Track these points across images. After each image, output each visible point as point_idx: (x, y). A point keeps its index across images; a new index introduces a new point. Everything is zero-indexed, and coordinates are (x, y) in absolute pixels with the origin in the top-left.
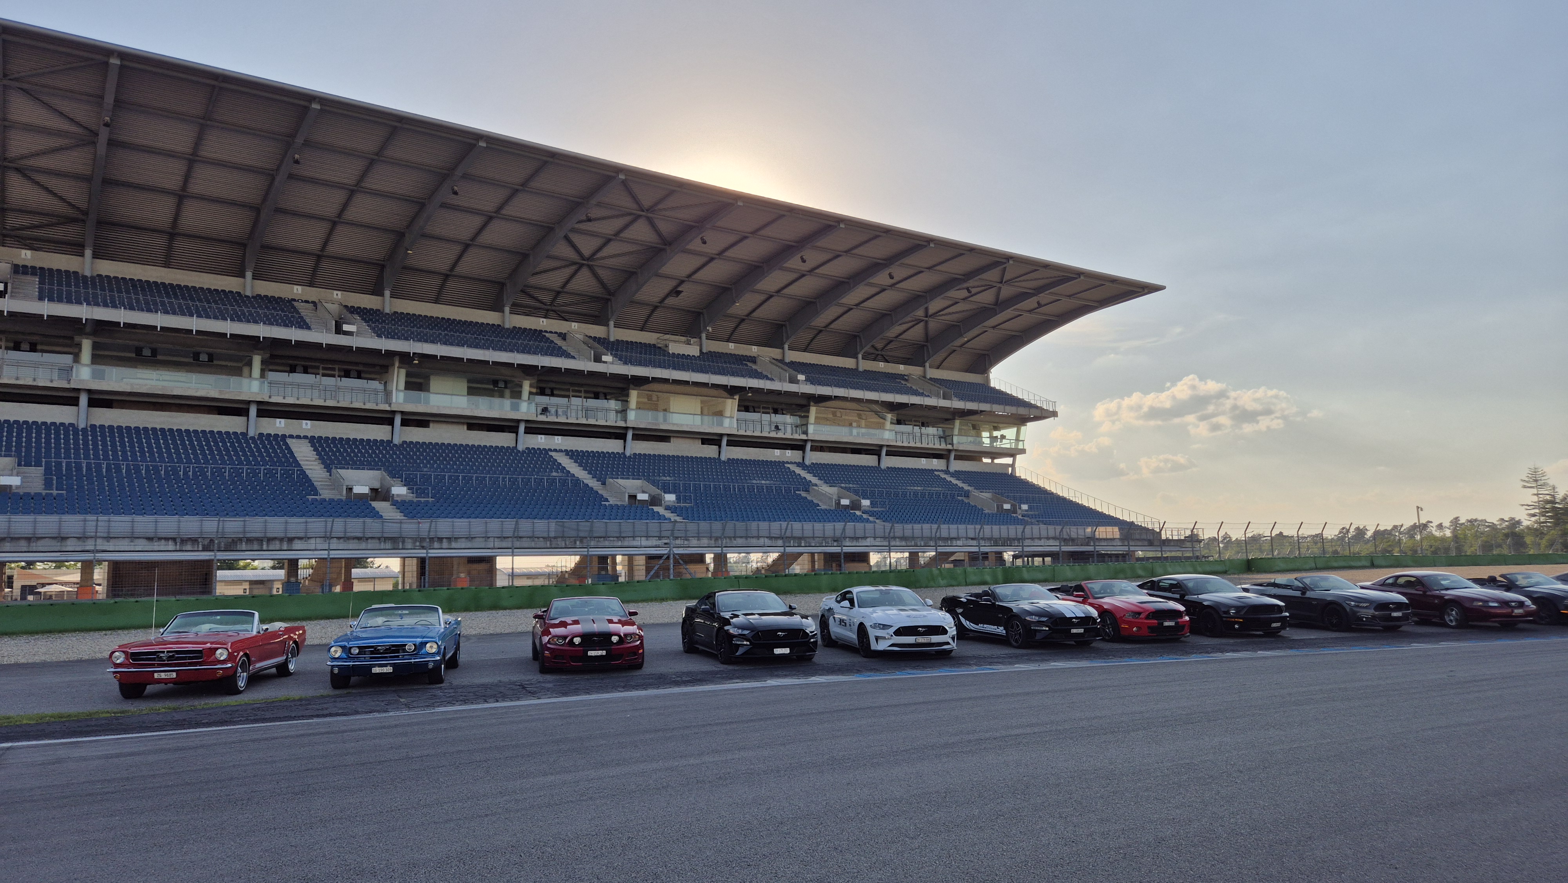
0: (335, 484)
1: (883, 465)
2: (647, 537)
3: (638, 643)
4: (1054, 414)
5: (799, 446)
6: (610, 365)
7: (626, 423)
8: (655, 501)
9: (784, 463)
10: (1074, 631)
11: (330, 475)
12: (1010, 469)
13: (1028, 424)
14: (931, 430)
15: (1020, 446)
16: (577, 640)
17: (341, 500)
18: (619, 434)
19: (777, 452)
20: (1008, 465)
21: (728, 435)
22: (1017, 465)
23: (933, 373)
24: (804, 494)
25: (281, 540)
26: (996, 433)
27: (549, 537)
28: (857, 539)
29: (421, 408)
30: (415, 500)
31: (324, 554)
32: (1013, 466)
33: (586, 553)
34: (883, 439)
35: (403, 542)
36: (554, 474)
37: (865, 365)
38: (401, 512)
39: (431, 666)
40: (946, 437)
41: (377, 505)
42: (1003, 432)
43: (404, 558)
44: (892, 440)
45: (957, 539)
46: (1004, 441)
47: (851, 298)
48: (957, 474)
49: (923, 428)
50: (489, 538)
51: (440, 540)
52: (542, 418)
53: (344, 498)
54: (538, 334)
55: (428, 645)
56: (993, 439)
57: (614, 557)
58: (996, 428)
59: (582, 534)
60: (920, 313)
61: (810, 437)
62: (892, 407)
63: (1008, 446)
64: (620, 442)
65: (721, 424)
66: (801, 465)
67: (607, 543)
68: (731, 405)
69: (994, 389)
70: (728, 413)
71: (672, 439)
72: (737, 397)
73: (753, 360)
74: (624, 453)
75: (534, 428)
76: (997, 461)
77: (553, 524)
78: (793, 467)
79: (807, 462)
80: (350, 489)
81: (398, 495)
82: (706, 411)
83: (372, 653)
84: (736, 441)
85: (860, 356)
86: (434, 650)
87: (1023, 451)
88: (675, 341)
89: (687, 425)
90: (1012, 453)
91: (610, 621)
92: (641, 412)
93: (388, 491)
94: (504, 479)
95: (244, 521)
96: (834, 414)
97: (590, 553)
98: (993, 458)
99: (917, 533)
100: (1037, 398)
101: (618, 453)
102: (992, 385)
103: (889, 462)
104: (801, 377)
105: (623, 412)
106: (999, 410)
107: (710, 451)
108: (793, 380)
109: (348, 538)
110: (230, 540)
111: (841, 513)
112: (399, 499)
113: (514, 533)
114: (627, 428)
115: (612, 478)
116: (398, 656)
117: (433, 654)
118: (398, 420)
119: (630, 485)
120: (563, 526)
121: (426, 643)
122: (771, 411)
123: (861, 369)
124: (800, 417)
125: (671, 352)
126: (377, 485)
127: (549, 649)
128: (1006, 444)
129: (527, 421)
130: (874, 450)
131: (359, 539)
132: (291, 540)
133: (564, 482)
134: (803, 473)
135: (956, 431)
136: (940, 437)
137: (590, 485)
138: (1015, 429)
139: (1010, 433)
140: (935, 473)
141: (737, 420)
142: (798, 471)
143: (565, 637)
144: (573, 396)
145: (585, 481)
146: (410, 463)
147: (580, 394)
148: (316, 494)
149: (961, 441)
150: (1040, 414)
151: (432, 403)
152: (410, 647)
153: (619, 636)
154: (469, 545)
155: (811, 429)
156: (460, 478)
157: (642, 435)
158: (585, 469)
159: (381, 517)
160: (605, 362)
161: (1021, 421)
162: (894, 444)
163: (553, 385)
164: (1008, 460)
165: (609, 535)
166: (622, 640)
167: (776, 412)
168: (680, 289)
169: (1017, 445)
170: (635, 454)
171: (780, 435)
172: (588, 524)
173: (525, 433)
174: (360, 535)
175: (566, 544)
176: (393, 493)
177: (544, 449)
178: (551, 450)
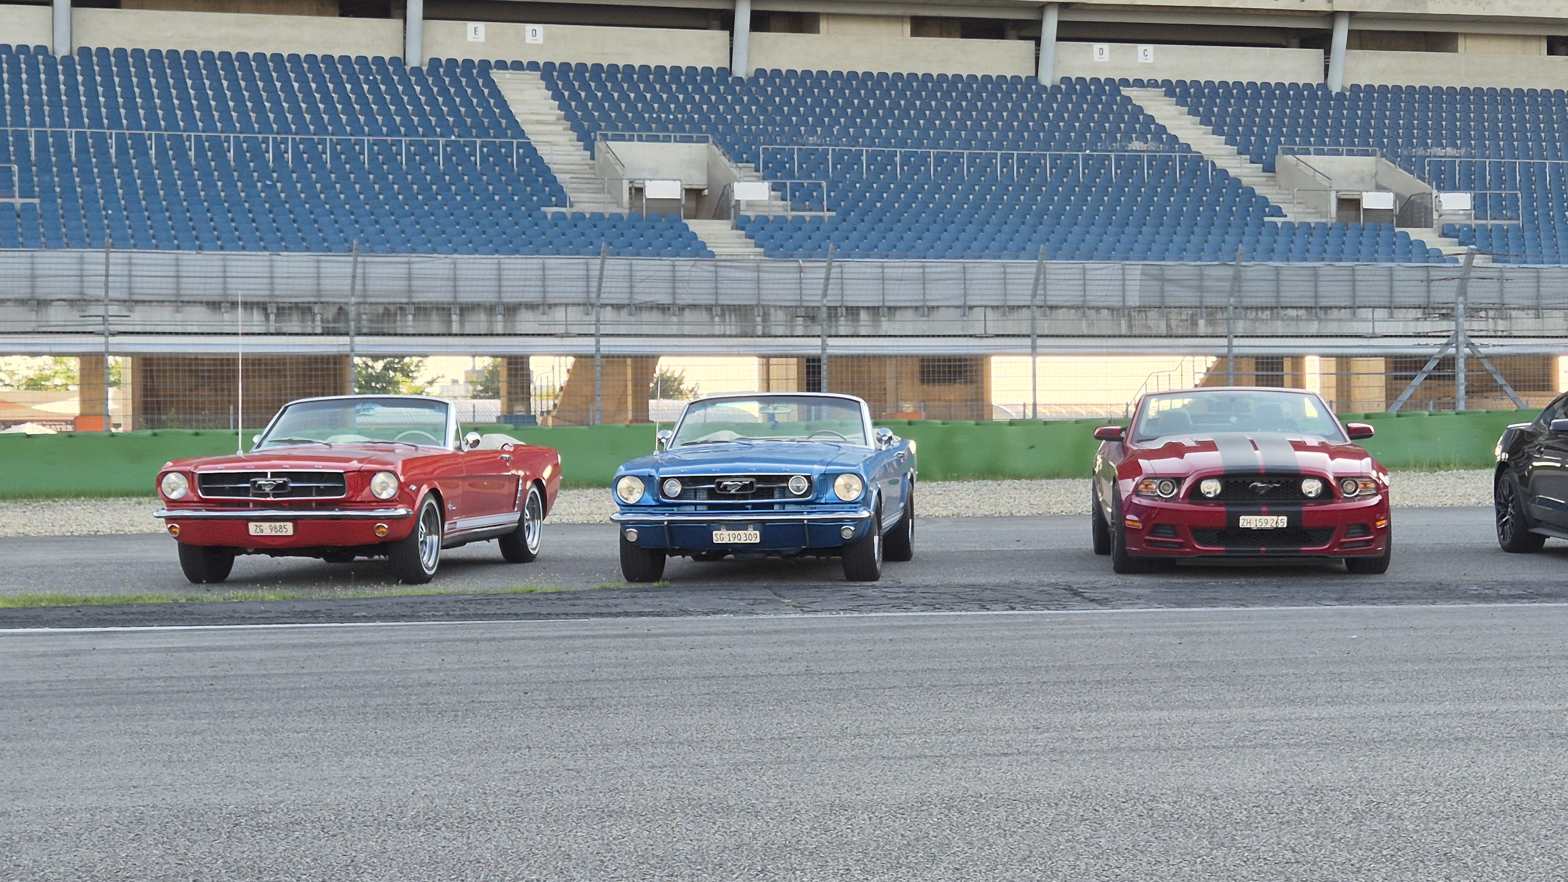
0: (604, 178)
2: (1391, 307)
8: (1413, 212)
11: (593, 158)
17: (620, 217)
18: (1311, 33)
25: (490, 309)
27: (1124, 307)
30: (791, 214)
31: (587, 345)
33: (1225, 351)
35: (766, 317)
36: (1136, 145)
38: (756, 246)
41: (701, 228)
43: (767, 357)
50: (971, 308)
51: (853, 312)
53: (625, 211)
57: (1297, 360)
59: (1211, 300)
64: (1315, 55)
67: (1280, 327)
74: (1324, 86)
75: (1080, 25)
80: (638, 191)
81: (750, 204)
93: (726, 193)
94: (1005, 159)
95: (409, 263)
97: (1236, 351)
101: (1308, 86)
109: (640, 308)
110: (381, 310)
112: (751, 214)
113: (1034, 295)
114: (1333, 15)
115: (1293, 152)
118: (743, 16)
119: (1342, 169)
126: (699, 181)
129: (1063, 6)
131: (663, 308)
132: (511, 310)
133: (1162, 166)
137: (1232, 172)
145: (1220, 164)
146: (774, 123)
148: (562, 201)
154: (923, 327)
156: (898, 159)
158: (1218, 131)
159: (712, 254)
165: (1284, 301)
170: (1355, 88)
172: (1229, 272)
173: (1059, 39)
174: (665, 299)
175: (1168, 326)
176: (737, 197)
177: (1110, 81)
178: (1125, 82)
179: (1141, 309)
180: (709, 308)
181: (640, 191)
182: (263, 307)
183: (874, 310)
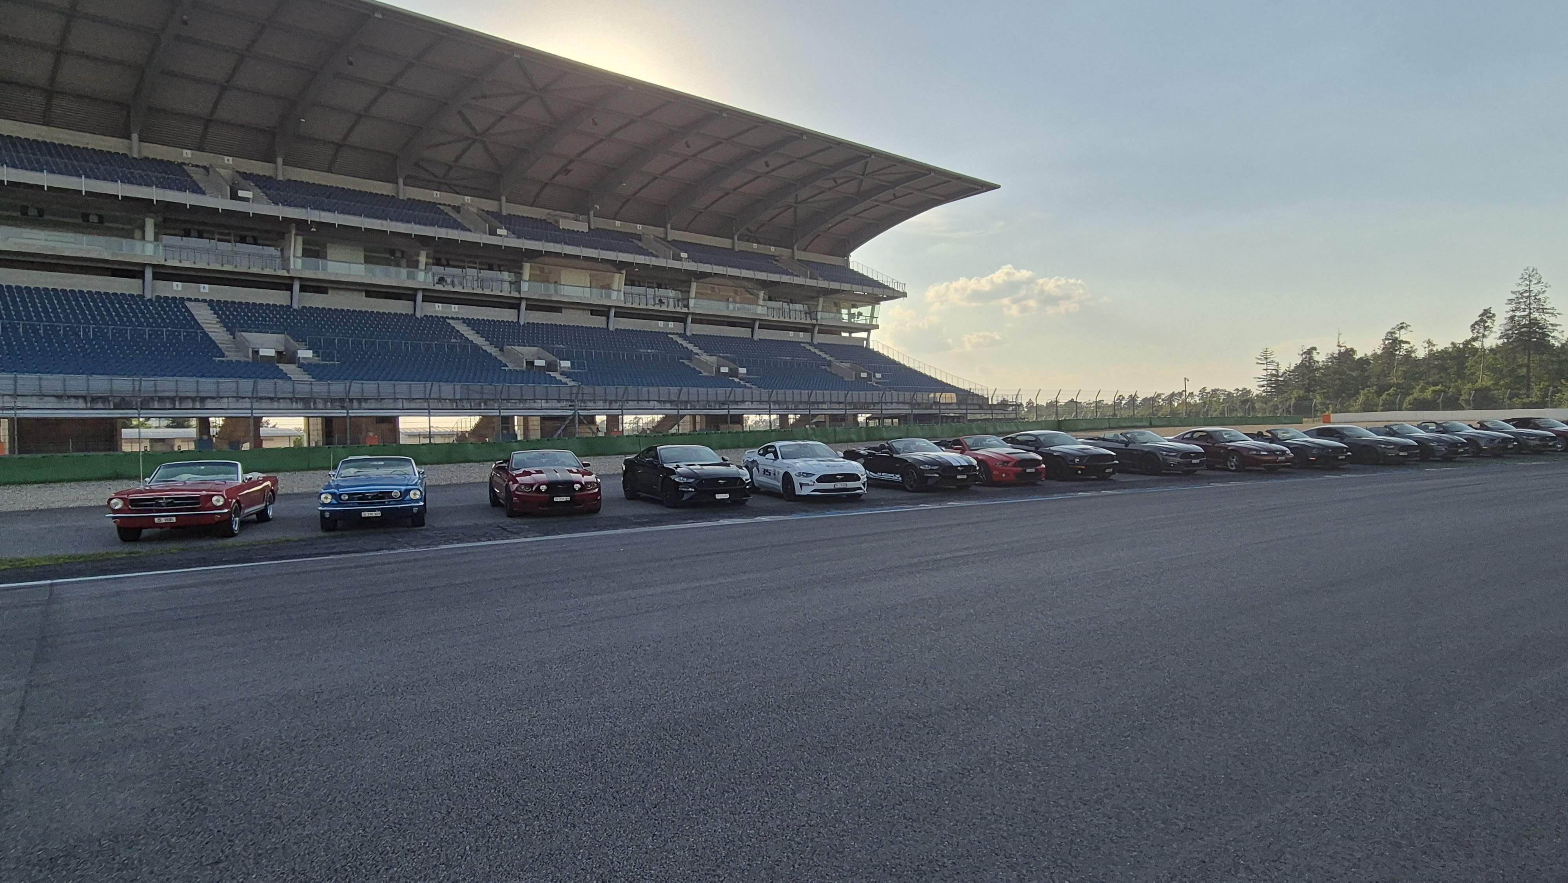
0: (240, 346)
1: (756, 338)
2: (547, 400)
3: (597, 490)
4: (904, 295)
5: (680, 318)
6: (504, 238)
7: (520, 293)
8: (551, 366)
9: (667, 334)
10: (959, 477)
11: (234, 338)
12: (865, 342)
13: (881, 303)
14: (798, 307)
15: (874, 323)
16: (543, 488)
17: (249, 362)
18: (513, 304)
19: (661, 324)
20: (863, 339)
21: (616, 307)
22: (871, 339)
23: (800, 255)
24: (686, 362)
25: (194, 399)
26: (853, 311)
27: (454, 399)
28: (737, 402)
29: (320, 275)
30: (321, 362)
31: (232, 413)
32: (867, 339)
33: (486, 414)
34: (757, 314)
36: (453, 340)
37: (740, 246)
38: (308, 374)
39: (415, 510)
40: (810, 313)
41: (284, 367)
42: (860, 309)
43: (308, 417)
44: (764, 315)
45: (823, 403)
46: (861, 317)
47: (730, 183)
48: (820, 346)
49: (791, 305)
50: (397, 399)
51: (351, 400)
52: (439, 287)
53: (251, 360)
54: (432, 206)
55: (412, 492)
56: (851, 315)
57: (511, 418)
58: (854, 306)
59: (485, 397)
60: (791, 200)
61: (691, 311)
62: (764, 284)
63: (864, 322)
64: (514, 312)
65: (609, 297)
66: (683, 336)
67: (504, 406)
68: (618, 280)
69: (853, 270)
70: (615, 287)
71: (563, 311)
72: (624, 272)
73: (639, 237)
74: (518, 322)
75: (431, 297)
76: (853, 335)
77: (458, 387)
78: (675, 338)
79: (688, 334)
81: (304, 358)
82: (594, 284)
83: (360, 499)
84: (623, 313)
85: (736, 237)
86: (418, 497)
87: (877, 327)
88: (565, 218)
89: (577, 297)
90: (868, 328)
91: (571, 471)
92: (533, 283)
93: (294, 354)
94: (405, 344)
95: (155, 380)
96: (713, 289)
97: (490, 414)
98: (850, 333)
99: (789, 399)
100: (890, 280)
101: (513, 321)
102: (851, 267)
103: (761, 334)
104: (684, 255)
105: (516, 284)
106: (858, 290)
107: (598, 322)
108: (677, 258)
109: (259, 399)
110: (141, 400)
111: (720, 380)
112: (305, 362)
114: (521, 299)
115: (509, 345)
116: (384, 502)
117: (417, 501)
118: (296, 286)
119: (527, 351)
120: (468, 389)
121: (411, 490)
122: (655, 285)
123: (737, 249)
124: (681, 291)
125: (561, 228)
126: (282, 349)
127: (517, 496)
128: (862, 321)
129: (424, 290)
130: (748, 323)
131: (271, 399)
132: (203, 399)
133: (464, 349)
134: (685, 344)
135: (820, 308)
136: (806, 313)
137: (488, 351)
138: (871, 307)
139: (866, 310)
140: (802, 344)
141: (624, 293)
142: (680, 341)
143: (532, 485)
144: (468, 267)
145: (483, 347)
146: (312, 327)
147: (475, 266)
148: (222, 355)
149: (824, 317)
150: (893, 294)
151: (329, 270)
152: (396, 493)
153: (580, 483)
154: (376, 406)
155: (692, 303)
156: (363, 343)
157: (535, 305)
158: (483, 337)
159: (290, 378)
160: (501, 236)
161: (875, 300)
162: (766, 318)
163: (449, 256)
164: (863, 335)
165: (511, 397)
166: (584, 487)
167: (659, 286)
168: (569, 168)
169: (871, 321)
170: (529, 324)
171: (664, 308)
172: (492, 387)
173: (423, 301)
174: (272, 395)
175: (471, 406)
176: (299, 356)
177: (442, 317)
178: (448, 318)
179: (460, 400)
180: (291, 399)
181: (257, 352)
182: (84, 398)
183: (359, 400)
